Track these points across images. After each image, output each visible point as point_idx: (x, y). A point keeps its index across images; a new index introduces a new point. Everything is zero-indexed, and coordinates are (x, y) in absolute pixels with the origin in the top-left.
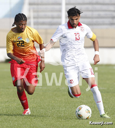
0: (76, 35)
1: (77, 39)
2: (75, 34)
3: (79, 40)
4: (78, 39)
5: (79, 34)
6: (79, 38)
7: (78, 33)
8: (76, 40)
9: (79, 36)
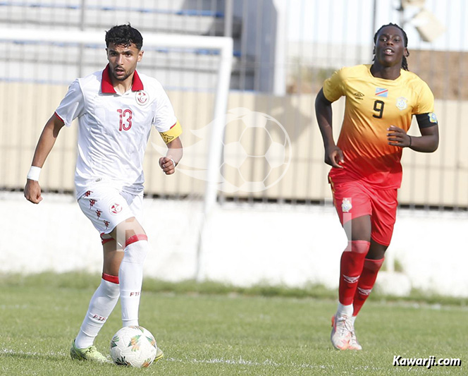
0: (121, 116)
1: (122, 127)
2: (120, 111)
3: (128, 129)
4: (127, 126)
5: (130, 112)
6: (130, 125)
7: (126, 111)
8: (120, 130)
9: (131, 118)
